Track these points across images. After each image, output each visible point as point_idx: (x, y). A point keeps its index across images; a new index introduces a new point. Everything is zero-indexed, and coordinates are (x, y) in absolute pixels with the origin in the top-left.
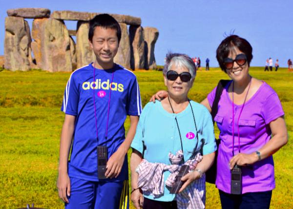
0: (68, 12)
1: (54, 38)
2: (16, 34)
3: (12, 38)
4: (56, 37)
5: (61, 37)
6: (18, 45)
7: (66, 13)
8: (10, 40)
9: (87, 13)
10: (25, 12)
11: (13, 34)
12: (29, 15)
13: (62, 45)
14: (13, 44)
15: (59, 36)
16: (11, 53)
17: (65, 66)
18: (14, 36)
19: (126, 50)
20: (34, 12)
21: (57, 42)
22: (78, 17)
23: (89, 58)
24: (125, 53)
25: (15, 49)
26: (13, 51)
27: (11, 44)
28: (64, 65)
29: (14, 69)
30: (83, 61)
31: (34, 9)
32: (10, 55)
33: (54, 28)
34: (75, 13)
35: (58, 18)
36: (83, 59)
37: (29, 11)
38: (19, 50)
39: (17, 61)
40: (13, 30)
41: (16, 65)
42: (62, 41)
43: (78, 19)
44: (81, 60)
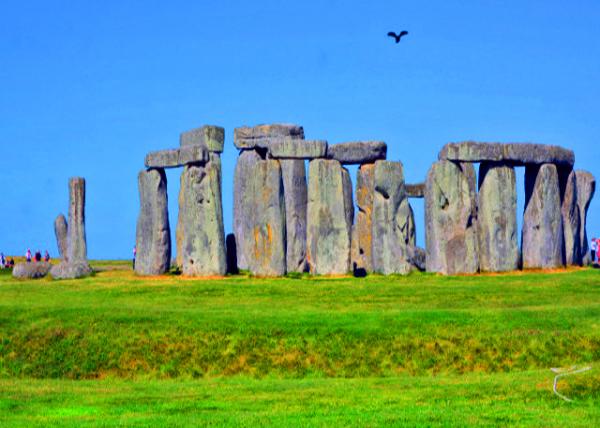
0: (470, 144)
1: (447, 203)
2: (391, 197)
3: (386, 205)
4: (450, 200)
5: (458, 200)
6: (394, 219)
7: (466, 147)
8: (383, 210)
9: (499, 144)
10: (346, 150)
11: (386, 196)
12: (354, 157)
13: (458, 215)
14: (386, 217)
15: (454, 198)
16: (385, 237)
17: (467, 261)
18: (388, 201)
19: (556, 222)
20: (363, 150)
21: (451, 210)
22: (484, 155)
23: (501, 242)
24: (555, 231)
25: (389, 228)
26: (386, 232)
27: (383, 218)
28: (464, 259)
29: (388, 271)
30: (491, 250)
31: (362, 144)
32: (382, 241)
33: (447, 179)
34: (481, 146)
35: (453, 158)
36: (491, 244)
37: (354, 149)
38: (394, 230)
39: (393, 254)
40: (388, 188)
41: (391, 263)
42: (460, 207)
43: (484, 158)
44: (488, 246)
